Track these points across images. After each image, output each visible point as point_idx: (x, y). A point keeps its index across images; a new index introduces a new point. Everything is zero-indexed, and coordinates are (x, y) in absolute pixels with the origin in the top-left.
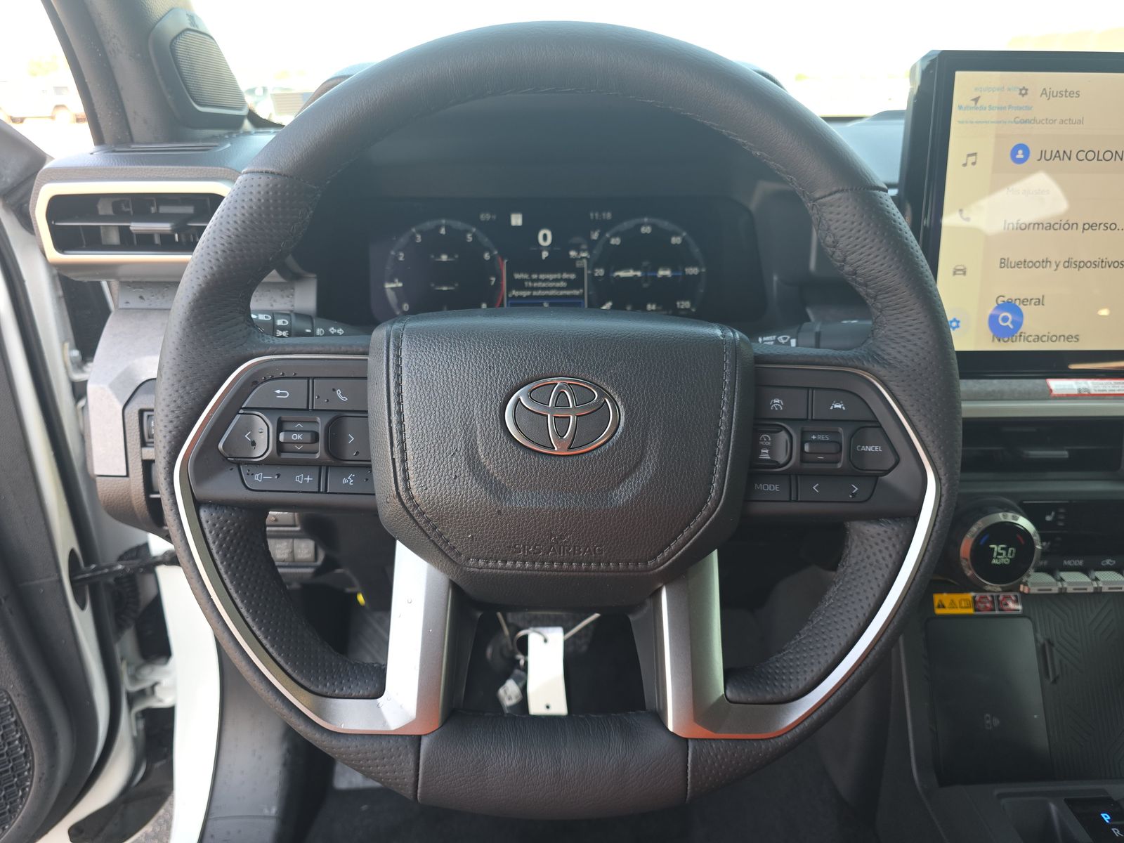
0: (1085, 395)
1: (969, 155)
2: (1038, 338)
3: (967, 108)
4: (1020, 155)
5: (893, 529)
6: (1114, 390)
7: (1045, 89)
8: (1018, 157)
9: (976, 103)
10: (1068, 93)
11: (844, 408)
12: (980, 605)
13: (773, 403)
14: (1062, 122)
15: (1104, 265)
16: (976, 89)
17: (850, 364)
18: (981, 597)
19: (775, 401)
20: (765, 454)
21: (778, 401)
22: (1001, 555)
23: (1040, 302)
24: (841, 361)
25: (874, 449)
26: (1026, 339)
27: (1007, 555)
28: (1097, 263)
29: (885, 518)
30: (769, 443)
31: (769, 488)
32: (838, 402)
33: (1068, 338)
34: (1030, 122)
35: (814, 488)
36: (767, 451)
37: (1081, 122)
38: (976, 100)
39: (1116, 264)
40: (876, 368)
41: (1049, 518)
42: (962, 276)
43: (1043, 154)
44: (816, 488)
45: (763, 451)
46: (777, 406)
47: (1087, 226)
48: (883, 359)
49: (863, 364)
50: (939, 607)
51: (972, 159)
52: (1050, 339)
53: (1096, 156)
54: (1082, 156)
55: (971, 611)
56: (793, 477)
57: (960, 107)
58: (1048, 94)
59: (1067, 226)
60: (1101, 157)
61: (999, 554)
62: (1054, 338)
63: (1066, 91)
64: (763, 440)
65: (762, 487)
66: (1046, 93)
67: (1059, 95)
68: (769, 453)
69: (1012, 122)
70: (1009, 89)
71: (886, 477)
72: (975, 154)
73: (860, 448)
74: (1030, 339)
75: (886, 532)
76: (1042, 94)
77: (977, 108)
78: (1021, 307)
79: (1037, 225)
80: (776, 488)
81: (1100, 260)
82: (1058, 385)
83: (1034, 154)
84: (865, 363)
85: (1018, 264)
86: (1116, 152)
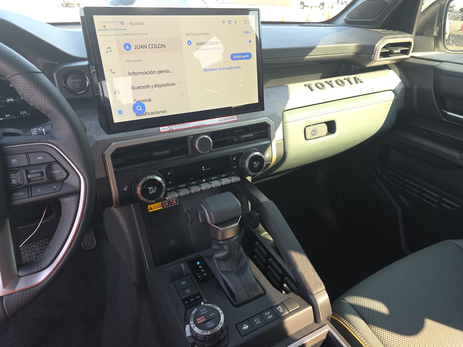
0: (172, 131)
1: (108, 48)
2: (152, 113)
3: (101, 30)
4: (128, 47)
5: (72, 198)
6: (181, 128)
7: (130, 22)
8: (127, 48)
9: (105, 28)
10: (139, 23)
11: (43, 158)
12: (164, 205)
13: (13, 161)
14: (140, 34)
15: (168, 85)
16: (103, 22)
17: (42, 141)
18: (164, 202)
19: (13, 160)
20: (14, 182)
21: (15, 160)
22: (152, 190)
23: (149, 100)
24: (38, 140)
25: (58, 171)
26: (148, 114)
27: (154, 189)
28: (166, 85)
29: (69, 195)
30: (15, 177)
31: (19, 194)
32: (40, 157)
33: (163, 112)
34: (128, 35)
35: (38, 190)
36: (14, 180)
37: (147, 34)
38: (105, 27)
39: (172, 84)
40: (52, 141)
41: (169, 174)
42: (118, 94)
43: (136, 46)
44: (39, 190)
45: (13, 181)
46: (15, 162)
47: (159, 72)
48: (55, 137)
49: (47, 140)
50: (150, 209)
51: (109, 50)
52: (157, 113)
53: (156, 46)
54: (150, 46)
55: (161, 208)
56: (29, 188)
57: (98, 30)
58: (132, 24)
59: (152, 73)
60: (157, 47)
61: (151, 190)
62: (158, 113)
63: (138, 23)
64: (11, 176)
65: (16, 194)
66: (131, 24)
67: (136, 24)
68: (16, 181)
69: (121, 35)
70: (116, 22)
71: (66, 181)
72: (110, 48)
73: (52, 172)
74: (149, 114)
75: (70, 200)
76: (130, 24)
77: (105, 30)
78: (143, 103)
79: (141, 73)
80: (22, 193)
81: (167, 84)
82: (163, 129)
83: (133, 47)
84: (48, 140)
85: (138, 88)
86: (162, 45)
